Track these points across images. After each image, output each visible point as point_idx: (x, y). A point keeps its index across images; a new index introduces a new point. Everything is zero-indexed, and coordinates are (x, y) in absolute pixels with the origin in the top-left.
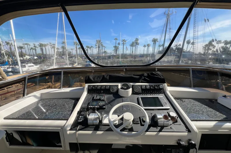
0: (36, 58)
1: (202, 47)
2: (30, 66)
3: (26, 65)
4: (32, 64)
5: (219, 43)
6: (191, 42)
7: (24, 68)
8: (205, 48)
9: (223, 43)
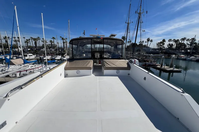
0: (29, 49)
1: (156, 44)
2: (30, 56)
3: (27, 55)
4: (31, 54)
5: (170, 41)
6: (150, 40)
7: (26, 57)
8: (158, 45)
9: (172, 41)
